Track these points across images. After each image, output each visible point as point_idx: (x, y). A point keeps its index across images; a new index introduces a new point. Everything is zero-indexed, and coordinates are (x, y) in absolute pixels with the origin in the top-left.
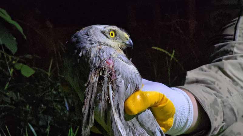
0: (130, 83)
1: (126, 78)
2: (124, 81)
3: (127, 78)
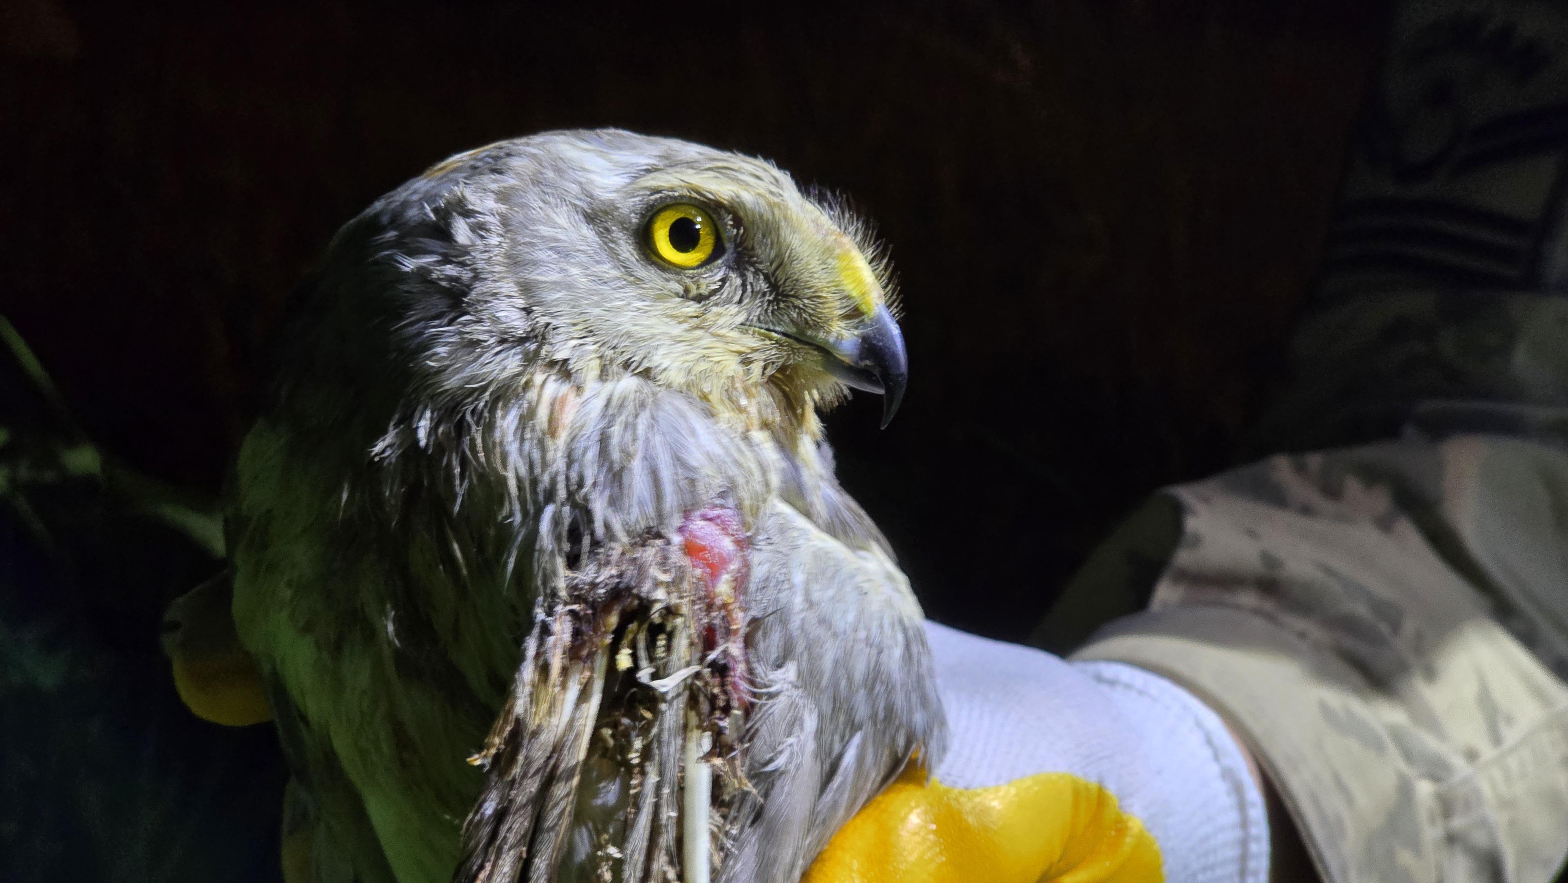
0: (860, 727)
1: (836, 686)
2: (821, 717)
3: (843, 684)
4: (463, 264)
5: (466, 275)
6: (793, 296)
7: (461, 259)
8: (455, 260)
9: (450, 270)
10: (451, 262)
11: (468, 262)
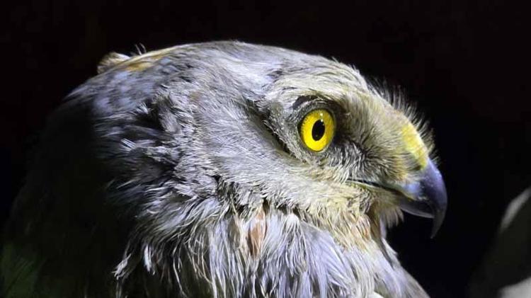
4: (170, 146)
5: (174, 153)
6: (376, 157)
7: (169, 142)
8: (164, 142)
9: (162, 149)
10: (161, 145)
11: (174, 145)
